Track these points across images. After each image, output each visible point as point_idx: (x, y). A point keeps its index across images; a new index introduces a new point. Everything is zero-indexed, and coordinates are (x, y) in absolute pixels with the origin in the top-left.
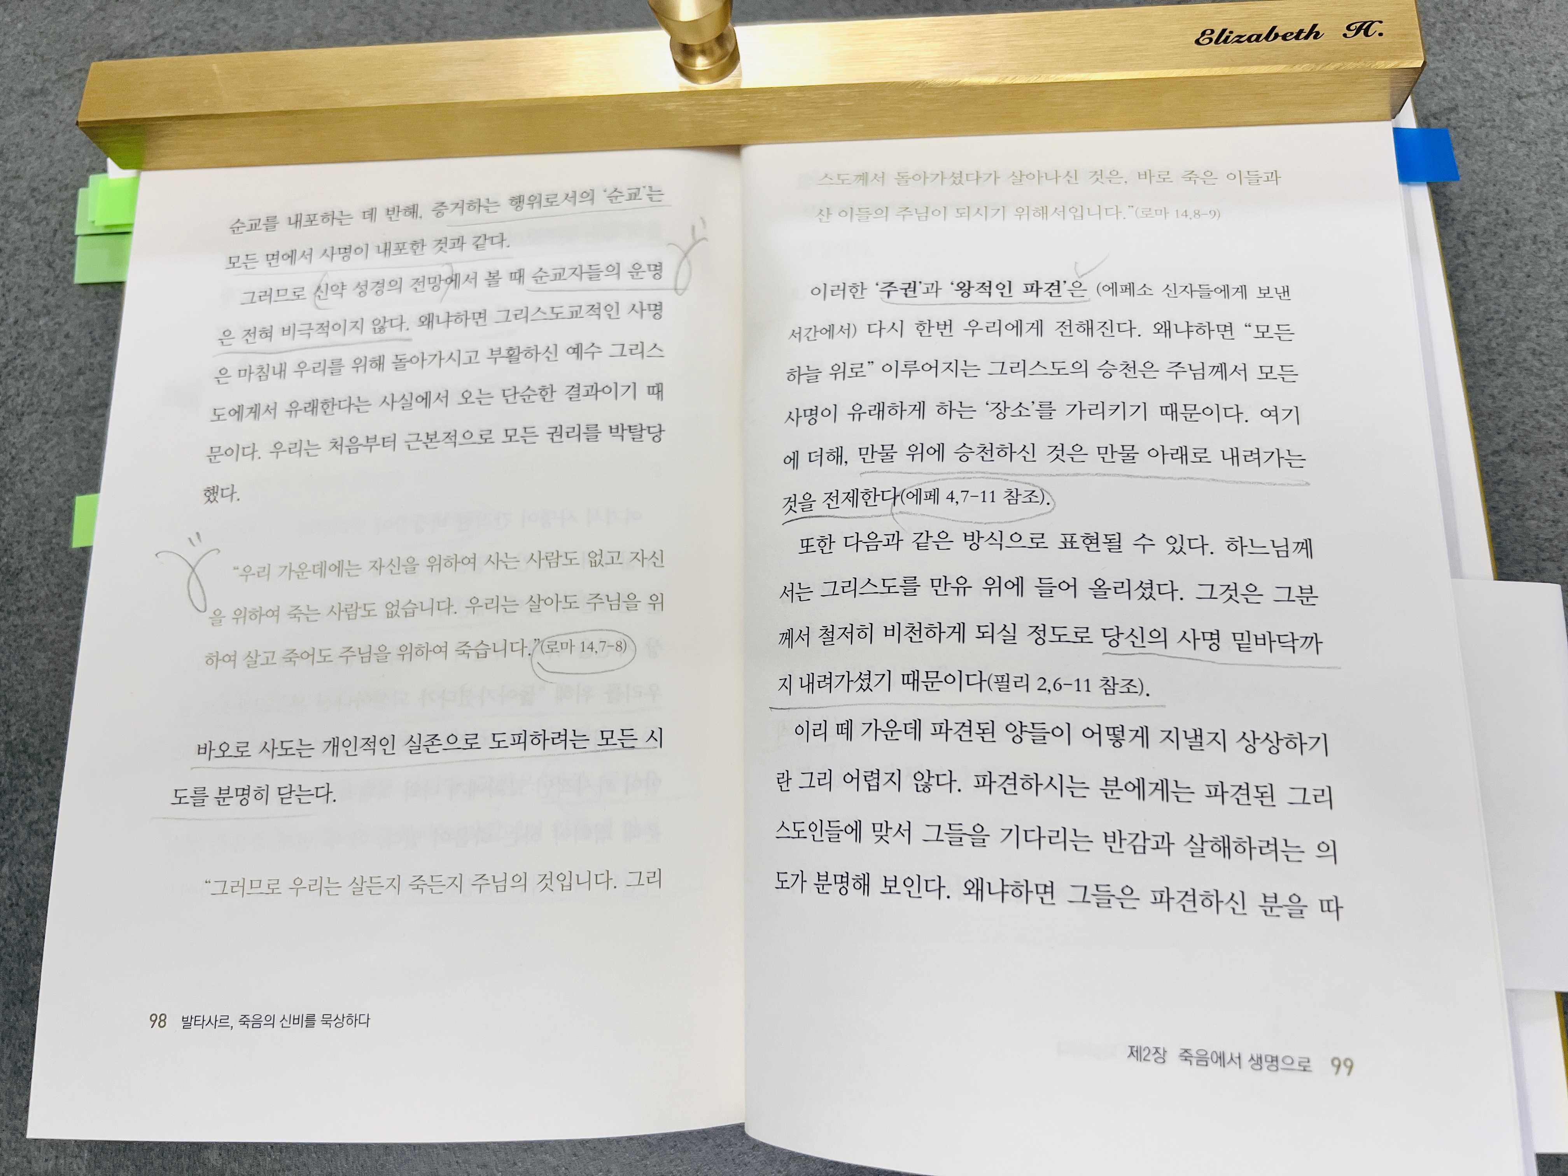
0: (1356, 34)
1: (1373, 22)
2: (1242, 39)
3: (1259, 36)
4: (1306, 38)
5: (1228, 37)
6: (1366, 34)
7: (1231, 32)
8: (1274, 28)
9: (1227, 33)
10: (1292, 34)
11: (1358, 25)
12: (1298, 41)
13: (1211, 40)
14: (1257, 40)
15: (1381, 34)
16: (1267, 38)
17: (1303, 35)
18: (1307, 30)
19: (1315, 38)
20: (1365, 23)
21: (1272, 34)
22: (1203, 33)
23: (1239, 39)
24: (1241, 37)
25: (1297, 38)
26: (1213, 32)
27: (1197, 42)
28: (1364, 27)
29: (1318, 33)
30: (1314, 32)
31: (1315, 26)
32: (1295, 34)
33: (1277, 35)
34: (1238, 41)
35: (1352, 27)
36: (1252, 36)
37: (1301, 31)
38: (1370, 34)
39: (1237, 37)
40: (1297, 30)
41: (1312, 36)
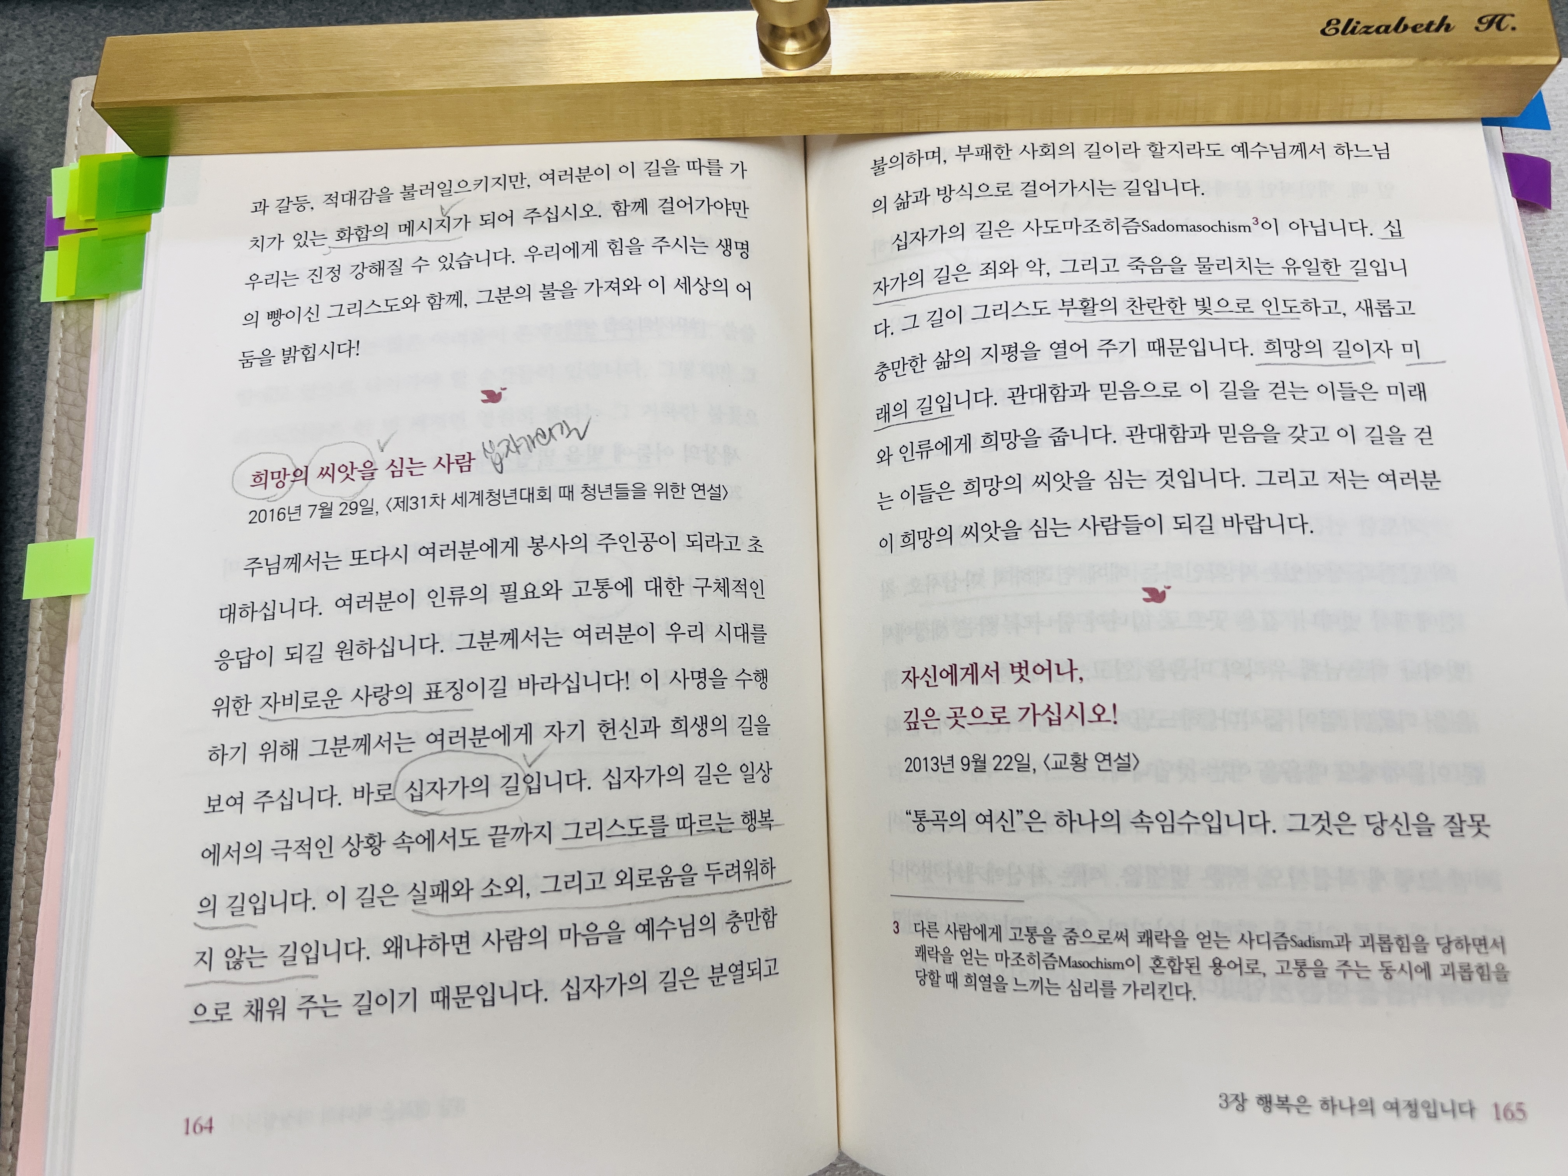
0: (1488, 28)
1: (1504, 16)
2: (1370, 30)
3: (1388, 27)
4: (1437, 30)
5: (1355, 28)
6: (1499, 28)
7: (1358, 23)
8: (1403, 19)
9: (1353, 24)
10: (1422, 25)
11: (1490, 18)
12: (1429, 34)
13: (1337, 30)
14: (1386, 31)
15: (1514, 29)
17: (1433, 27)
18: (1437, 22)
19: (1447, 30)
20: (1496, 16)
21: (1401, 25)
22: (1329, 23)
23: (1367, 30)
24: (1369, 27)
25: (1427, 30)
26: (1338, 22)
27: (1323, 32)
29: (1449, 25)
30: (1444, 25)
31: (1445, 18)
32: (1425, 26)
33: (1406, 27)
34: (1366, 32)
35: (1484, 20)
36: (1380, 27)
37: (1431, 23)
38: (1503, 26)
39: (1364, 27)
40: (1428, 22)
41: (1443, 28)
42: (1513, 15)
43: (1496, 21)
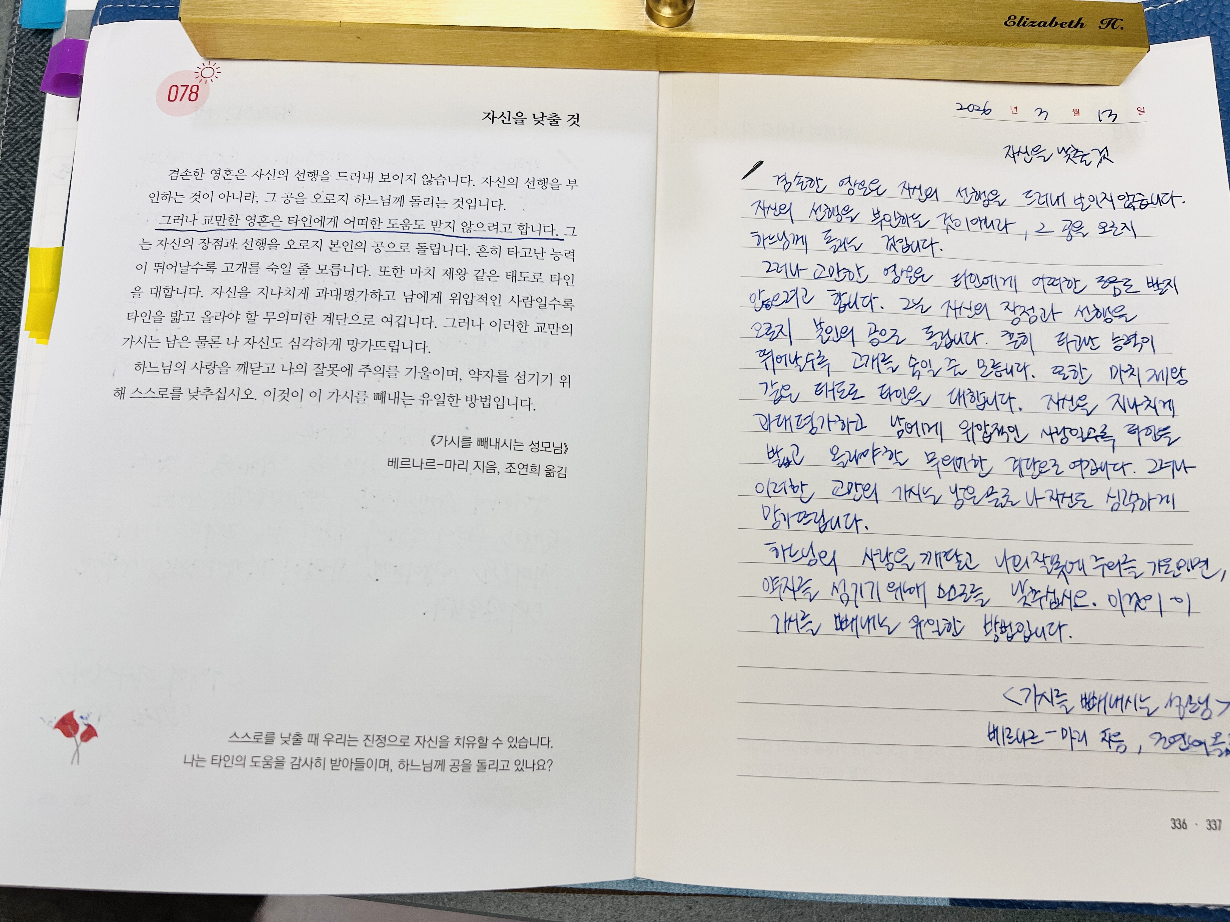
0: (1107, 26)
1: (1117, 20)
2: (1034, 24)
3: (1045, 23)
4: (1075, 27)
5: (1025, 22)
6: (1113, 27)
7: (1027, 19)
8: (1055, 18)
9: (1024, 19)
10: (1066, 23)
11: (1108, 21)
12: (1070, 29)
13: (1014, 23)
14: (1044, 26)
15: (1122, 28)
16: (1050, 25)
17: (1073, 25)
18: (1076, 22)
19: (1081, 27)
20: (1112, 19)
21: (1053, 22)
22: (1009, 18)
23: (1032, 24)
24: (1034, 22)
25: (1069, 26)
26: (1015, 17)
27: (1006, 23)
28: (1112, 23)
29: (1082, 24)
30: (1080, 24)
31: (1080, 19)
32: (1068, 24)
33: (1056, 24)
34: (1032, 26)
35: (1104, 22)
36: (1041, 22)
37: (1072, 22)
38: (1115, 27)
39: (1031, 22)
40: (1070, 21)
41: (1079, 26)
42: (1122, 20)
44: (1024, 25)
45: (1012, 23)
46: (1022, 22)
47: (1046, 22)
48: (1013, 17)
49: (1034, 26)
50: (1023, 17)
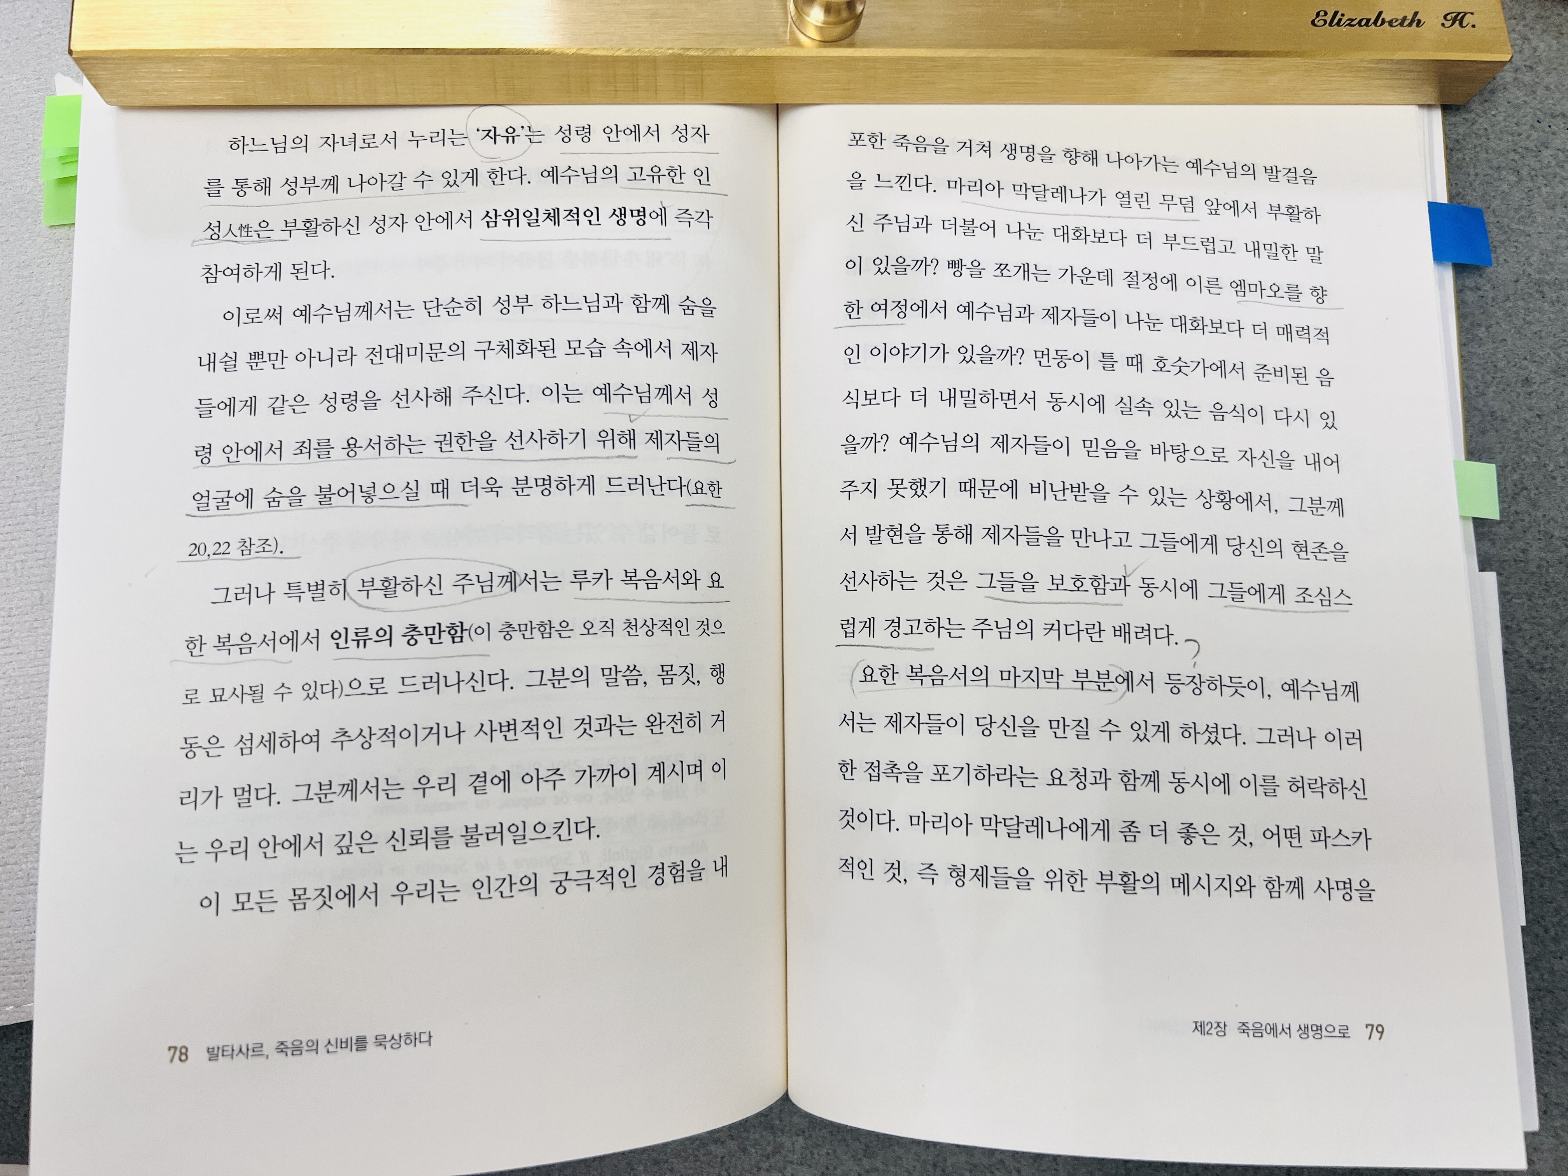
0: (1452, 25)
1: (1466, 14)
2: (1353, 23)
3: (1368, 20)
4: (1410, 25)
5: (1340, 20)
6: (1461, 25)
7: (1343, 15)
8: (1380, 13)
9: (1339, 16)
10: (1397, 20)
11: (1454, 15)
12: (1402, 28)
13: (1325, 21)
14: (1367, 24)
15: (1473, 26)
16: (1375, 23)
17: (1407, 23)
18: (1410, 17)
19: (1418, 25)
20: (1459, 13)
21: (1379, 19)
22: (1318, 15)
23: (1350, 23)
24: (1352, 20)
25: (1402, 24)
26: (1326, 14)
27: (1313, 23)
29: (1419, 21)
30: (1416, 21)
31: (1416, 13)
32: (1400, 21)
33: (1383, 21)
34: (1349, 25)
35: (1449, 17)
36: (1361, 20)
37: (1405, 18)
38: (1464, 25)
39: (1348, 20)
40: (1401, 18)
41: (1415, 24)
42: (1472, 14)
43: (1458, 18)
44: (1338, 24)
45: (1322, 23)
46: (1335, 21)
47: (1370, 20)
48: (1322, 13)
49: (1354, 26)
50: (1336, 13)
